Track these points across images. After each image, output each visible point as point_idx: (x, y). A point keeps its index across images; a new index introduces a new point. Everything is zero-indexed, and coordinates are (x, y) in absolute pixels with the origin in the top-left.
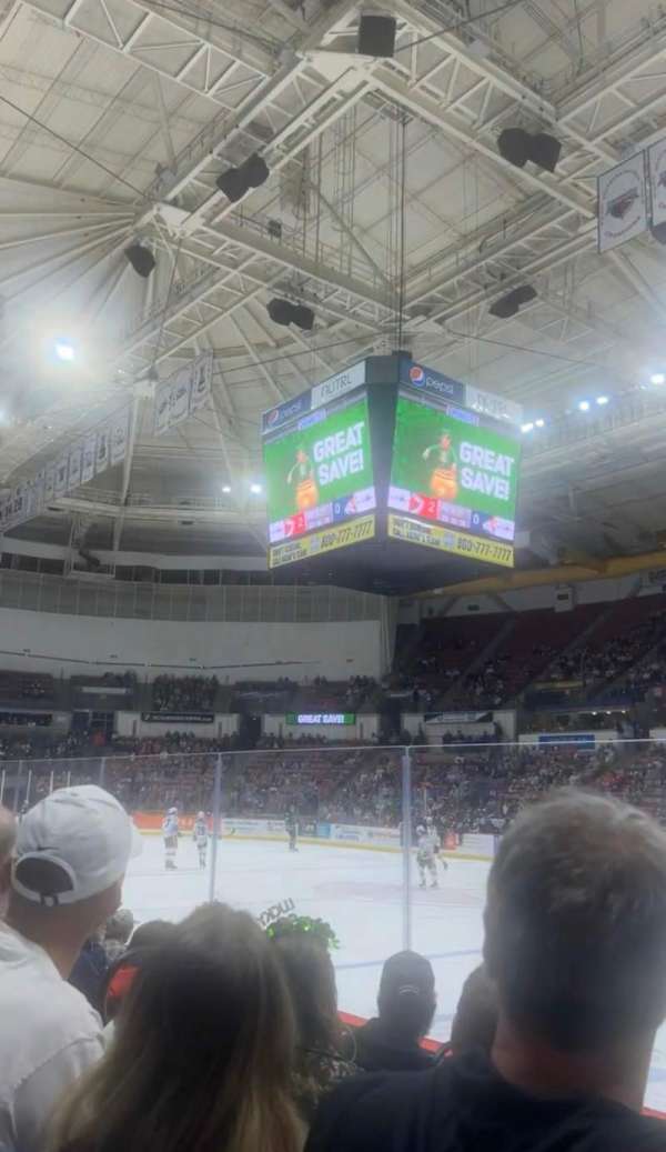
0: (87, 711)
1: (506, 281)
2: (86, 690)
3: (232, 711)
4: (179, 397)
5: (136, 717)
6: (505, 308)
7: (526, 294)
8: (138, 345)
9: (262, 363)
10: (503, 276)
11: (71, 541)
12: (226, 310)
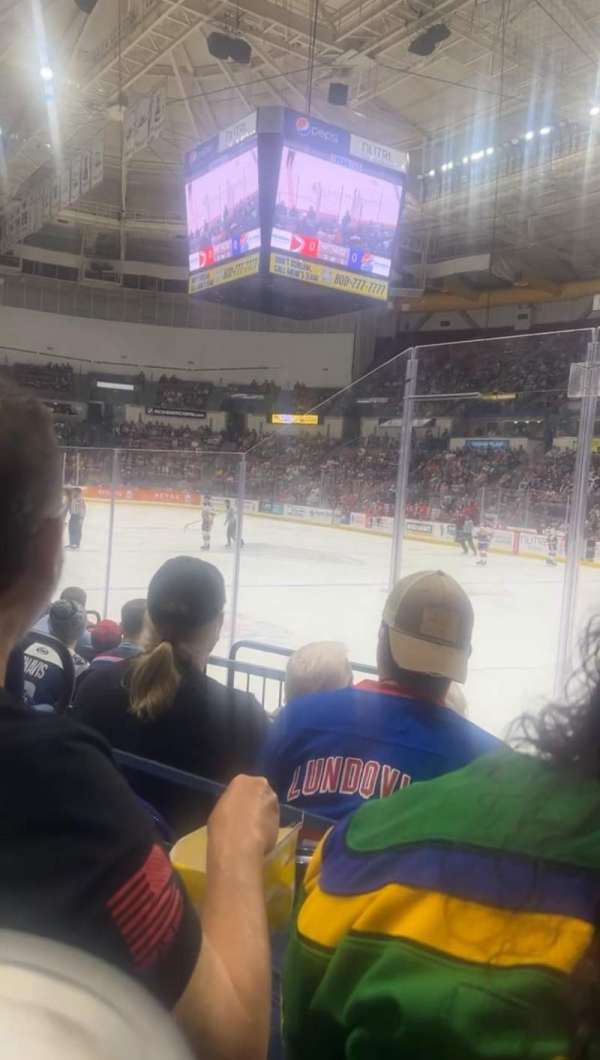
0: (99, 402)
1: (423, 18)
2: (101, 384)
3: (222, 409)
4: (141, 125)
5: (140, 410)
6: (424, 46)
7: (441, 33)
8: (105, 71)
9: (238, 86)
10: (421, 14)
11: (82, 250)
12: (177, 39)
